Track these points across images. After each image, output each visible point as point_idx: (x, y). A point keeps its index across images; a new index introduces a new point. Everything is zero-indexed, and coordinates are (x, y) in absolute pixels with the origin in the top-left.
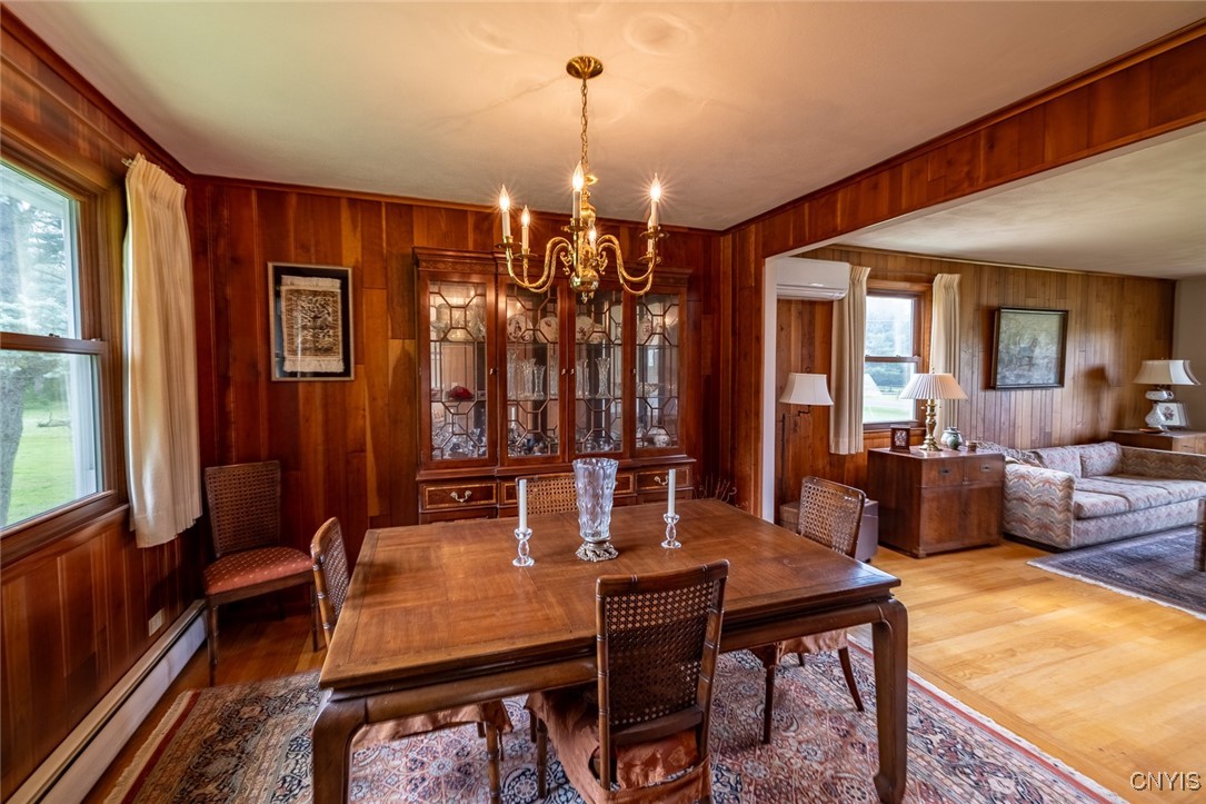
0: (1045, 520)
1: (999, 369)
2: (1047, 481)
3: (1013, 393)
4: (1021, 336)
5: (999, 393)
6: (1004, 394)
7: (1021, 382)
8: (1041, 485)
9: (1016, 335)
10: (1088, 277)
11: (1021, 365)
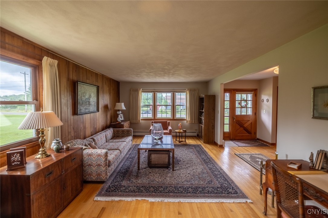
0: (99, 172)
1: (79, 106)
2: (99, 155)
3: (84, 115)
4: (86, 93)
5: (79, 116)
6: (81, 116)
7: (87, 111)
8: (97, 157)
9: (84, 93)
10: (103, 76)
11: (86, 105)
